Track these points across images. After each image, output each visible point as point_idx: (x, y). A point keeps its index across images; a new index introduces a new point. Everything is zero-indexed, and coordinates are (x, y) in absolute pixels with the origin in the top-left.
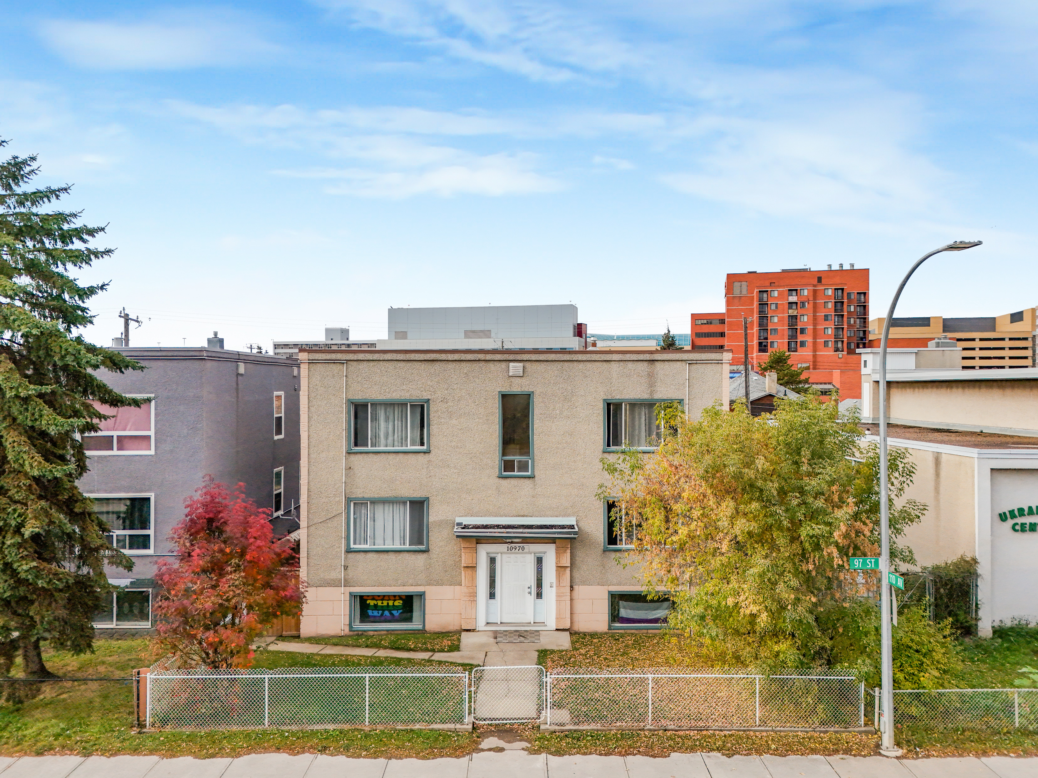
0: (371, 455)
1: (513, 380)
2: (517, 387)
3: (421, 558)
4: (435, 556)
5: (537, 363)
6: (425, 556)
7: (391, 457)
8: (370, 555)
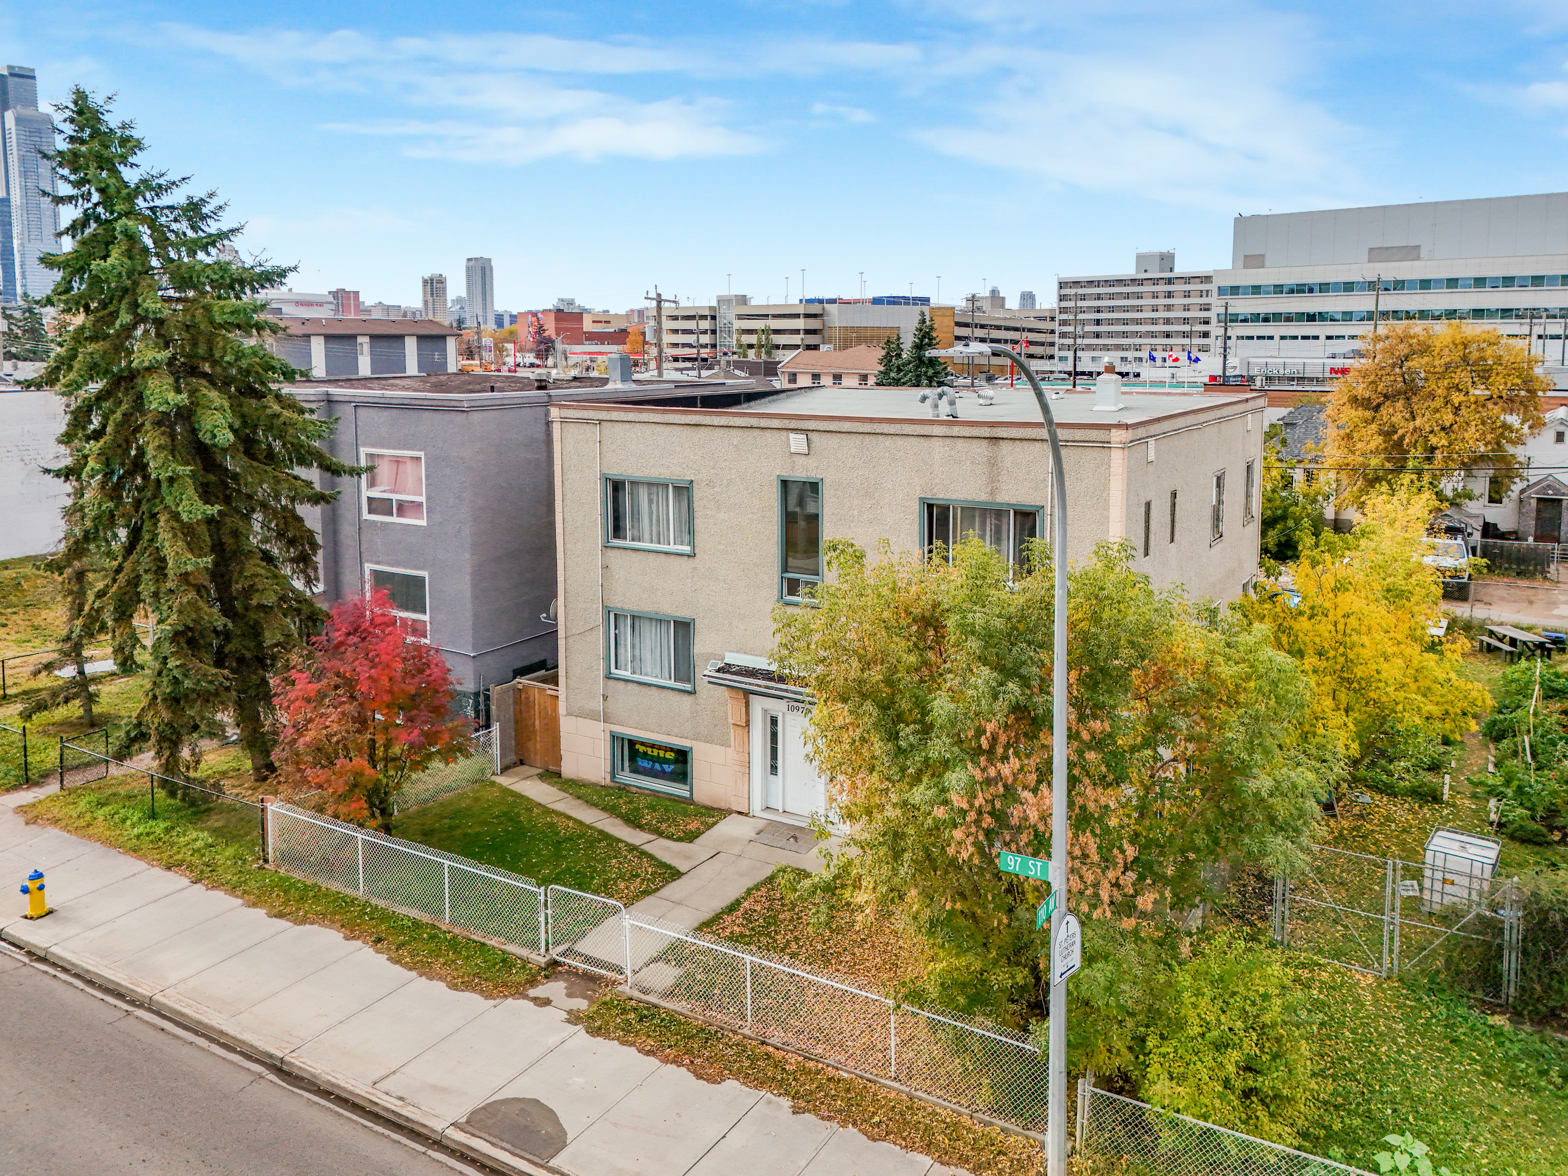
0: (629, 552)
1: (796, 458)
2: (801, 472)
3: (687, 700)
4: (702, 701)
5: (829, 435)
6: (691, 698)
7: (652, 556)
8: (631, 686)
